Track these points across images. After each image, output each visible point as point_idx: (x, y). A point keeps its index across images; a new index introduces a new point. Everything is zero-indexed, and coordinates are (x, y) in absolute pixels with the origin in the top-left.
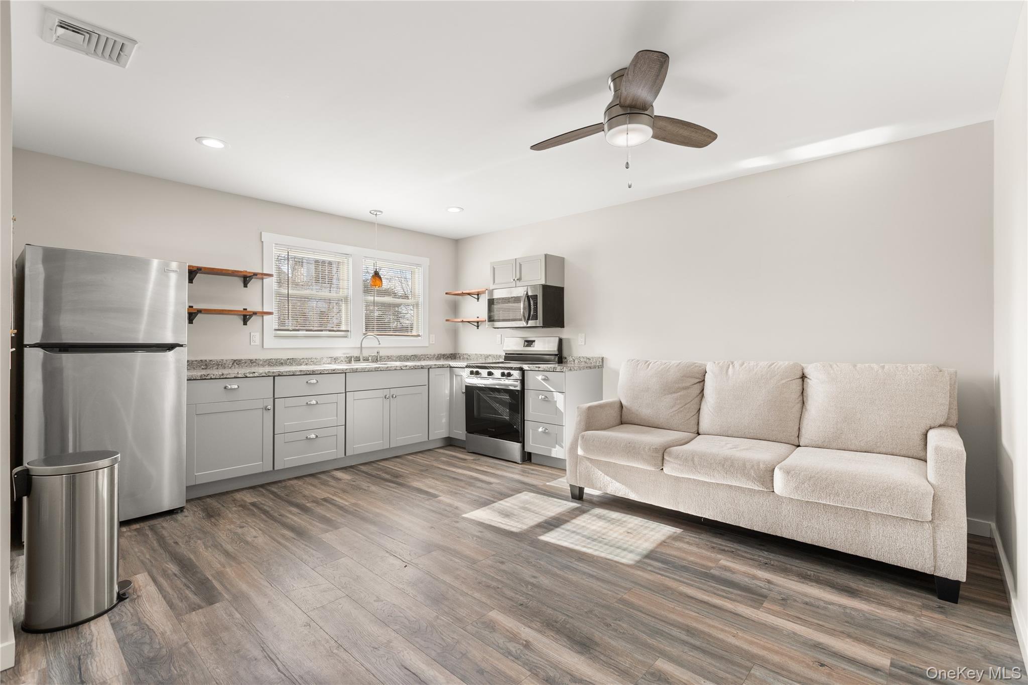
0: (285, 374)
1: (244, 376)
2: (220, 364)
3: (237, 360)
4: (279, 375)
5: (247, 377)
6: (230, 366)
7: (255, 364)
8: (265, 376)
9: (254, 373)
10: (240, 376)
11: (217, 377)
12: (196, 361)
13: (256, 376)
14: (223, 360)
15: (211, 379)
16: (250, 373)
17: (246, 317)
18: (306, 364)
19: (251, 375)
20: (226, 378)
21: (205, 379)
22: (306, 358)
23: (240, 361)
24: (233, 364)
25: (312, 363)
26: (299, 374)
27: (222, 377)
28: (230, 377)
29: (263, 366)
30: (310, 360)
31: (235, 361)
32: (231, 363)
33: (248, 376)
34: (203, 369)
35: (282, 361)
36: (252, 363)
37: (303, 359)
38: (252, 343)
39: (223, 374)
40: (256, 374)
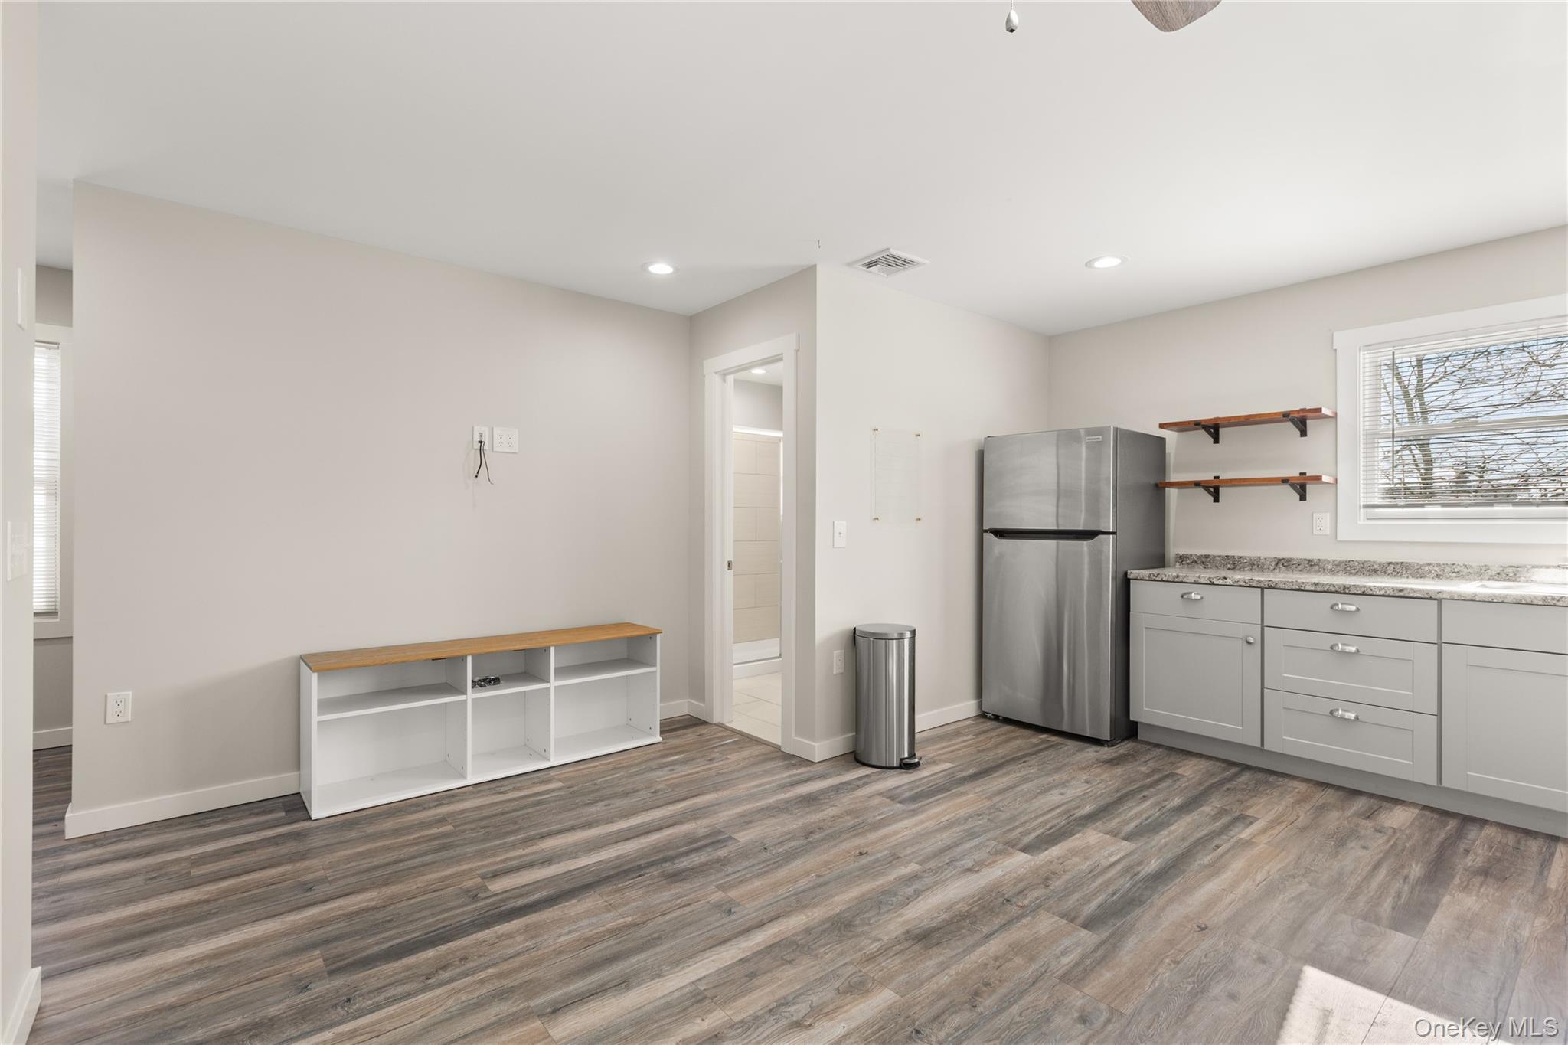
0: (1282, 586)
1: (1209, 582)
2: (1255, 564)
3: (1283, 559)
4: (1270, 587)
5: (1213, 584)
6: (1272, 568)
7: (1317, 568)
8: (1243, 586)
9: (1225, 578)
10: (1202, 581)
11: (1170, 580)
13: (1228, 584)
14: (1260, 557)
15: (1162, 581)
16: (1218, 578)
17: (1301, 487)
18: (1439, 576)
19: (1220, 582)
20: (1182, 582)
21: (1155, 580)
22: (1439, 565)
23: (1289, 560)
24: (1276, 565)
25: (1454, 575)
27: (1176, 580)
28: (1187, 581)
30: (1448, 570)
31: (1280, 560)
32: (1273, 564)
33: (1216, 583)
35: (1376, 567)
36: (1311, 565)
37: (1429, 564)
38: (1315, 532)
39: (1178, 576)
40: (1228, 581)
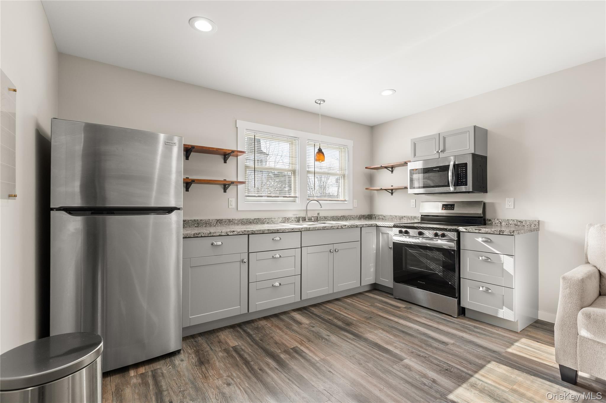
0: (257, 232)
1: (226, 234)
2: (207, 223)
3: (219, 220)
4: (252, 234)
5: (228, 235)
6: (215, 224)
7: (232, 223)
8: (241, 234)
9: (234, 231)
10: (223, 234)
11: (206, 236)
12: (191, 220)
13: (235, 234)
14: (209, 220)
15: (202, 237)
16: (231, 232)
17: (226, 186)
18: (268, 223)
19: (232, 234)
20: (213, 236)
21: (197, 237)
22: (268, 218)
23: (221, 220)
24: (217, 223)
25: (272, 222)
26: (267, 232)
27: (210, 235)
28: (215, 235)
29: (238, 224)
30: (270, 220)
31: (218, 220)
32: (215, 222)
33: (229, 234)
34: (196, 227)
35: (251, 221)
36: (230, 222)
37: (265, 219)
38: (230, 207)
39: (210, 233)
40: (235, 233)
